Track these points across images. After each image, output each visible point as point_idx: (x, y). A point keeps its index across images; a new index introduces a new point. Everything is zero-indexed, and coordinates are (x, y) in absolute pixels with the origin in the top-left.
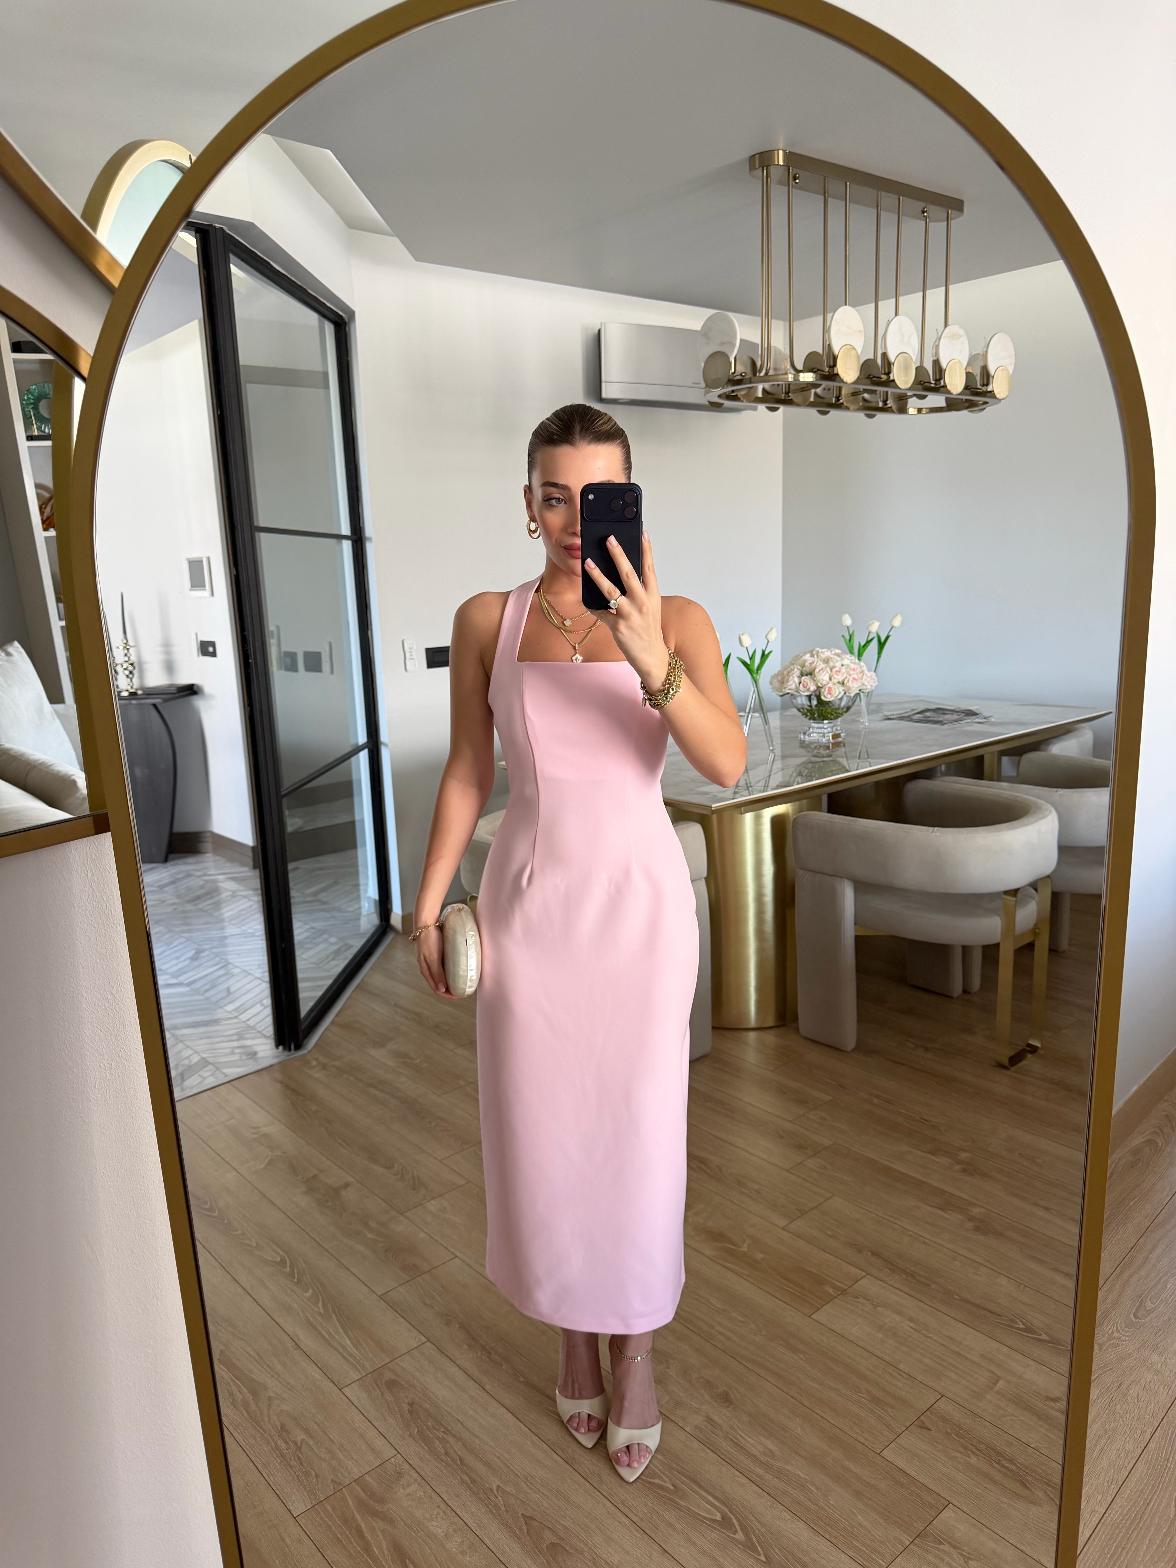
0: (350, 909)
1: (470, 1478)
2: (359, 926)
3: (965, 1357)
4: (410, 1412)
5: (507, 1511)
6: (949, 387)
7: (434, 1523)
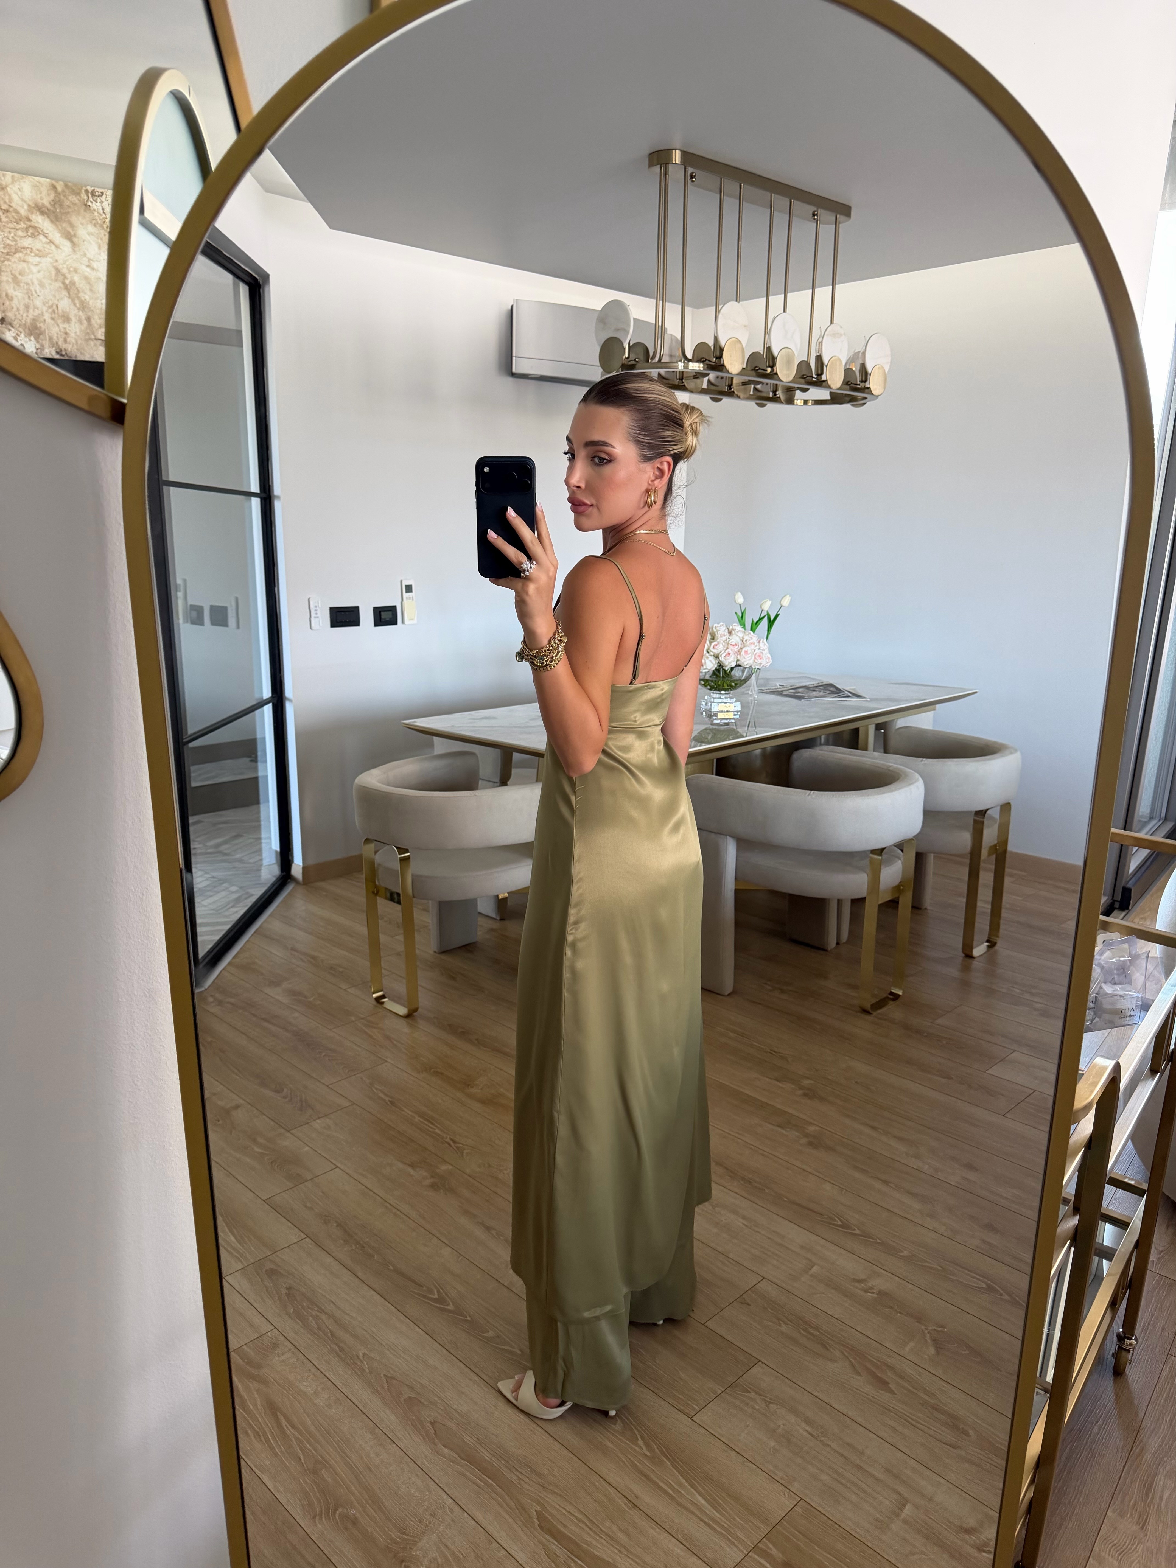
0: (252, 861)
1: (339, 1347)
2: (260, 876)
3: (787, 1248)
4: (288, 1295)
5: (371, 1373)
6: (829, 382)
7: (304, 1383)
